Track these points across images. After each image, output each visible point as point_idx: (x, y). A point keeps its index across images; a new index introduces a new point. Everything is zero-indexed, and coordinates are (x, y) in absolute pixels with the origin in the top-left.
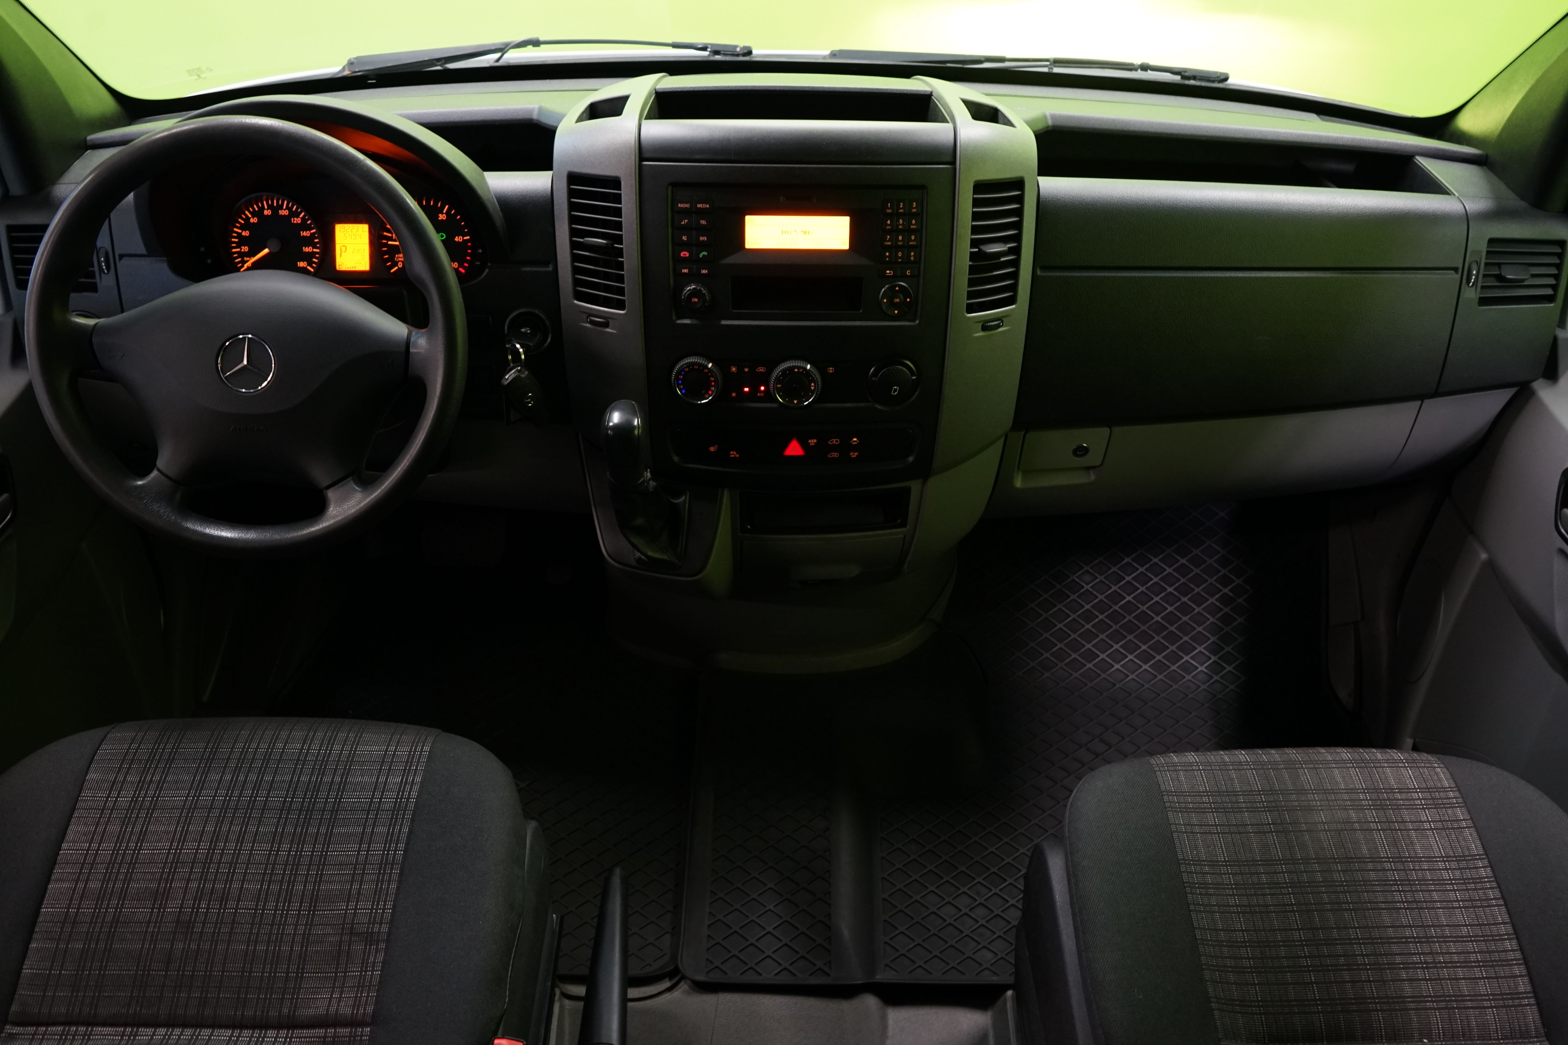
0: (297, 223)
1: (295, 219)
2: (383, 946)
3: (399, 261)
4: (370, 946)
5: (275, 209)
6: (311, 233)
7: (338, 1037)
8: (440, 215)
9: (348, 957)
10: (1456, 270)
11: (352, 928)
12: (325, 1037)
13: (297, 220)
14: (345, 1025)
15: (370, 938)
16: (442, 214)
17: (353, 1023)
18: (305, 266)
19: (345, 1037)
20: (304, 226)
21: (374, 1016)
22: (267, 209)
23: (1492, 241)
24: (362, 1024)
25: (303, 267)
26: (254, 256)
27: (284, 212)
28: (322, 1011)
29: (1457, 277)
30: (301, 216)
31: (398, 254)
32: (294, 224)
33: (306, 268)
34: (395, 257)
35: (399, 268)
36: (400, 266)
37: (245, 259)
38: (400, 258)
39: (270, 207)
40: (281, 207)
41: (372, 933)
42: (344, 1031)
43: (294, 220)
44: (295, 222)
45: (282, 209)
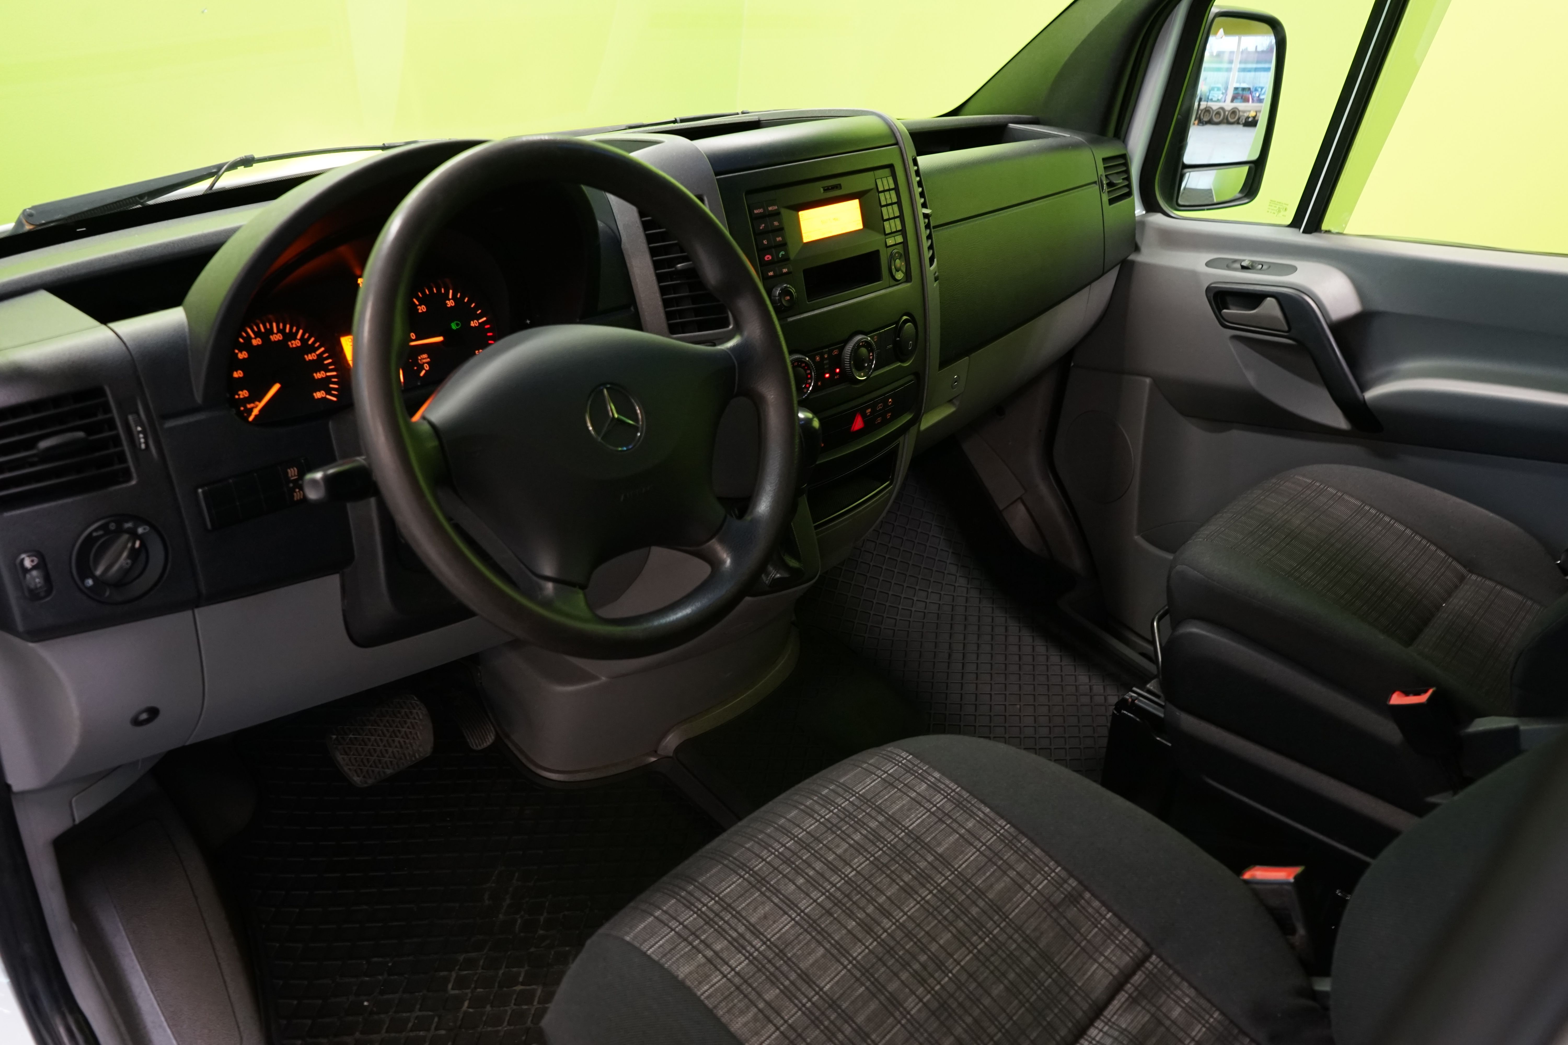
0: (297, 347)
1: (293, 342)
2: (1087, 895)
3: (424, 363)
4: (1078, 903)
5: (265, 336)
6: (317, 355)
7: (1140, 985)
8: (447, 302)
9: (1073, 926)
10: (1095, 183)
11: (1051, 904)
12: (1130, 996)
13: (295, 343)
14: (1133, 973)
15: (1073, 899)
16: (449, 300)
17: (1139, 964)
18: (324, 396)
19: (1144, 980)
20: (308, 348)
21: (1147, 944)
22: (255, 338)
23: (1105, 160)
24: (1146, 958)
25: (322, 398)
26: (260, 401)
27: (276, 337)
28: (1108, 979)
29: (1097, 187)
30: (299, 337)
31: (420, 356)
32: (293, 348)
33: (325, 398)
34: (418, 359)
35: (426, 371)
36: (427, 369)
37: (249, 406)
38: (424, 359)
39: (258, 334)
40: (270, 332)
41: (1069, 893)
42: (1137, 978)
43: (292, 344)
44: (294, 346)
45: (273, 333)
